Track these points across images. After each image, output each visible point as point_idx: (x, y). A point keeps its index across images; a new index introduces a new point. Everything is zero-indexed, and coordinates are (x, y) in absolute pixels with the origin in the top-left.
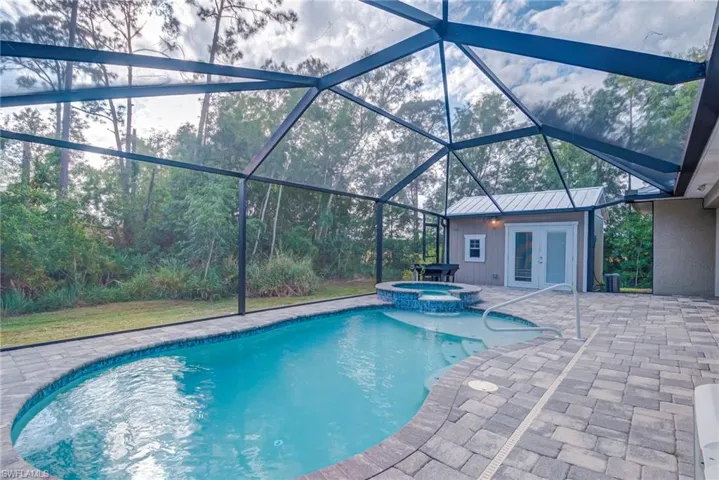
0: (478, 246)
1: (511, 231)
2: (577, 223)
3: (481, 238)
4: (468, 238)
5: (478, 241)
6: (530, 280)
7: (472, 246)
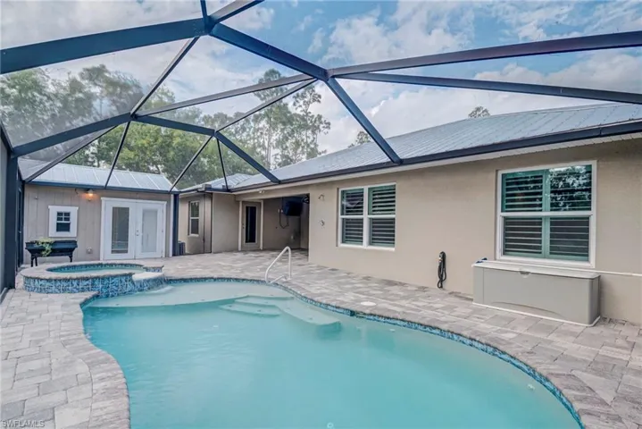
0: (68, 219)
1: (109, 204)
2: (166, 203)
3: (73, 211)
4: (54, 210)
5: (68, 214)
6: (126, 252)
7: (58, 219)
